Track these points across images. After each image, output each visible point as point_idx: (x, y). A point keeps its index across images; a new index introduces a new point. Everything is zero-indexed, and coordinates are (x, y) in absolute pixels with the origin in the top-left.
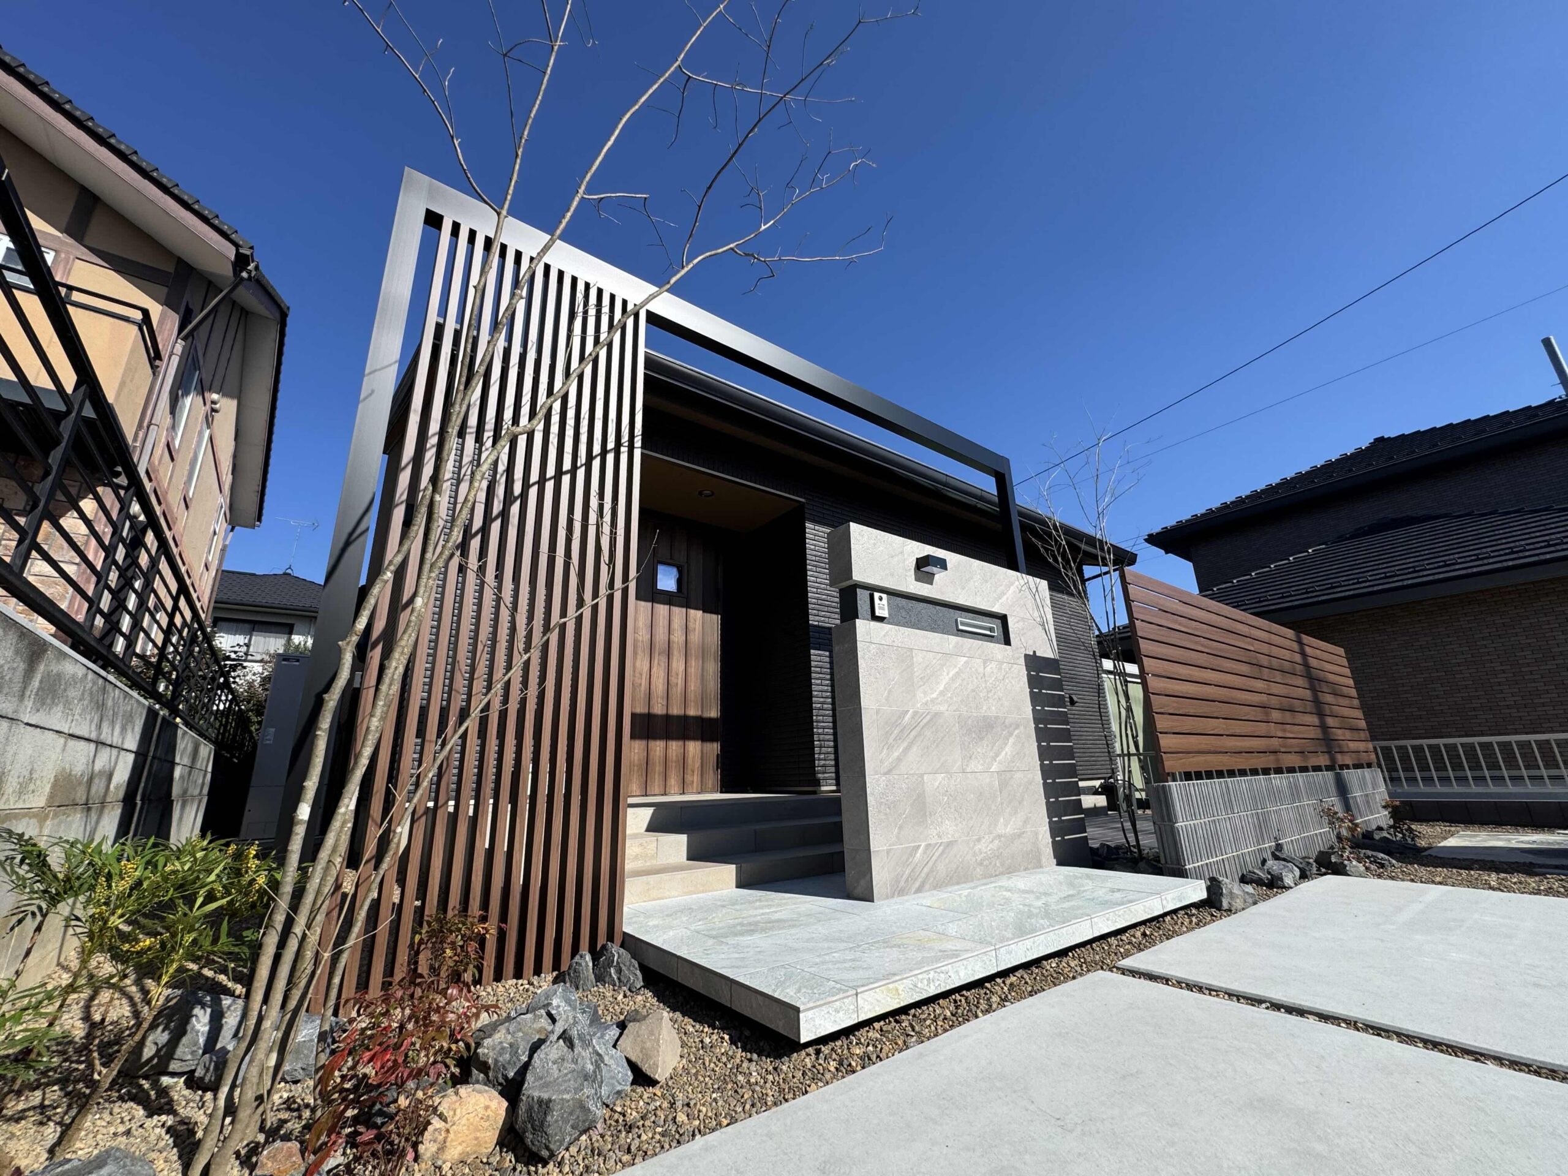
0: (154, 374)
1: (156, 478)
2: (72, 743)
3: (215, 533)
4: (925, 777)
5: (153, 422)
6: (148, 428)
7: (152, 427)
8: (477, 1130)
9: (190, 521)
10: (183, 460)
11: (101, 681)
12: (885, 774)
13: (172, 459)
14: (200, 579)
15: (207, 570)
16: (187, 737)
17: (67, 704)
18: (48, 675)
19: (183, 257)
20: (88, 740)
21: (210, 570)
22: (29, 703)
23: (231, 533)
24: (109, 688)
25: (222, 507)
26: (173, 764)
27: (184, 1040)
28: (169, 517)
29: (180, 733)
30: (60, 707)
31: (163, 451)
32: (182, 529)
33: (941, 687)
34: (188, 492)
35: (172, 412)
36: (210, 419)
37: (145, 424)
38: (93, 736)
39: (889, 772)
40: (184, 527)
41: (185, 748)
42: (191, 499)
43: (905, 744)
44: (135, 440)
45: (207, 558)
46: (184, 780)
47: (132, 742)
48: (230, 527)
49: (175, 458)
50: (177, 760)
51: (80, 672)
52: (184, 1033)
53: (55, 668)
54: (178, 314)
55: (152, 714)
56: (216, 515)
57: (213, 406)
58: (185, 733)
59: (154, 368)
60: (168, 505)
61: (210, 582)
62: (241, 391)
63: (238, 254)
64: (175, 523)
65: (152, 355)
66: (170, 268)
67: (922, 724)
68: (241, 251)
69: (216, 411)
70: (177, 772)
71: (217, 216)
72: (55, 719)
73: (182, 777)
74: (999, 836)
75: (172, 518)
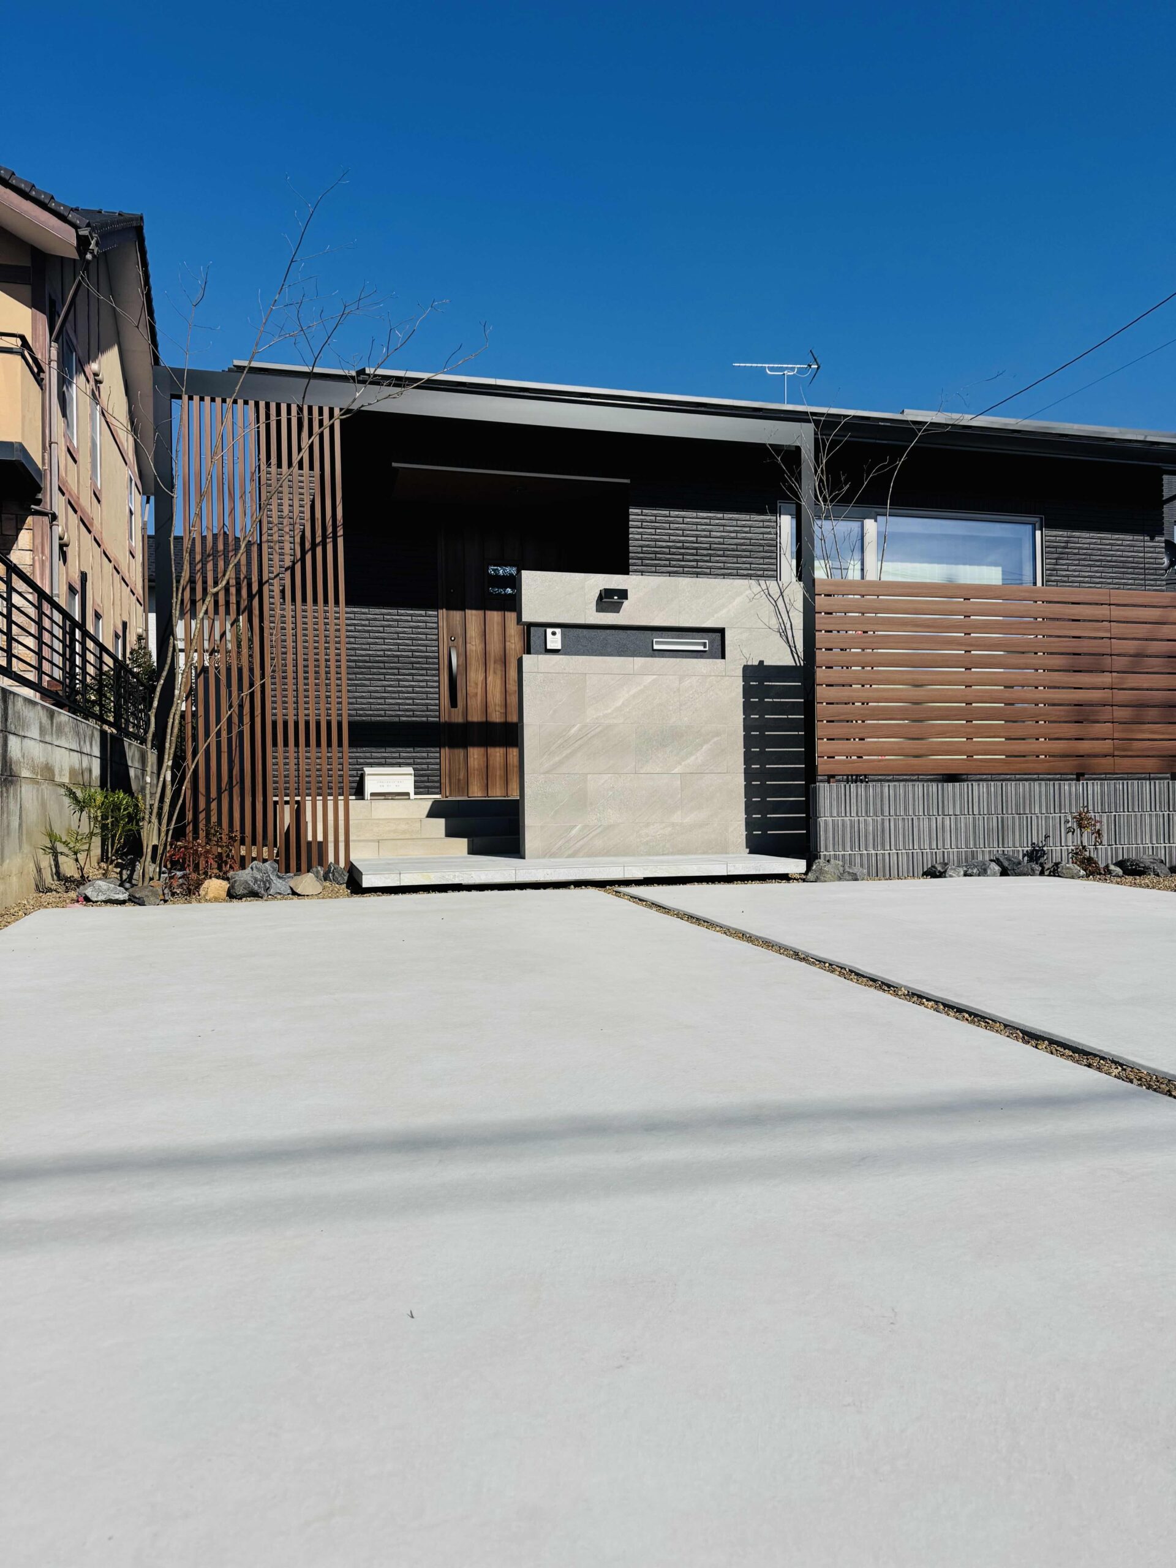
0: (42, 389)
1: (67, 490)
2: (72, 753)
3: (131, 513)
4: (589, 776)
5: (52, 440)
6: (50, 447)
7: (53, 445)
8: (218, 890)
9: (104, 513)
10: (84, 457)
11: (75, 721)
12: (544, 773)
13: (75, 461)
14: (129, 572)
15: (133, 557)
16: (133, 747)
17: (67, 737)
18: (57, 723)
19: (35, 245)
20: (77, 752)
21: (136, 557)
22: (54, 736)
23: (148, 505)
24: (79, 723)
25: (131, 480)
26: (127, 767)
27: (135, 873)
28: (86, 521)
29: (126, 745)
30: (64, 737)
31: (66, 460)
32: (99, 527)
33: (619, 703)
34: (96, 485)
35: (64, 415)
36: (97, 393)
37: (47, 445)
38: (79, 750)
39: (547, 772)
40: (101, 523)
41: (133, 756)
42: (100, 491)
43: (569, 751)
44: (43, 464)
45: (130, 545)
46: (139, 779)
47: (97, 752)
48: (145, 497)
49: (77, 459)
50: (130, 763)
51: (67, 718)
52: (135, 871)
53: (59, 720)
54: (44, 313)
55: (103, 733)
56: (127, 492)
57: (96, 378)
58: (130, 744)
59: (40, 382)
60: (83, 511)
61: (140, 569)
62: (118, 333)
63: (78, 237)
64: (92, 524)
65: (36, 370)
66: (26, 262)
67: (589, 736)
68: (81, 233)
69: (101, 382)
70: (132, 772)
71: (52, 198)
72: (63, 742)
73: (136, 776)
74: (673, 825)
75: (88, 521)
